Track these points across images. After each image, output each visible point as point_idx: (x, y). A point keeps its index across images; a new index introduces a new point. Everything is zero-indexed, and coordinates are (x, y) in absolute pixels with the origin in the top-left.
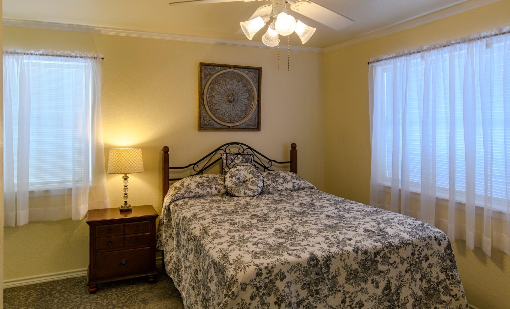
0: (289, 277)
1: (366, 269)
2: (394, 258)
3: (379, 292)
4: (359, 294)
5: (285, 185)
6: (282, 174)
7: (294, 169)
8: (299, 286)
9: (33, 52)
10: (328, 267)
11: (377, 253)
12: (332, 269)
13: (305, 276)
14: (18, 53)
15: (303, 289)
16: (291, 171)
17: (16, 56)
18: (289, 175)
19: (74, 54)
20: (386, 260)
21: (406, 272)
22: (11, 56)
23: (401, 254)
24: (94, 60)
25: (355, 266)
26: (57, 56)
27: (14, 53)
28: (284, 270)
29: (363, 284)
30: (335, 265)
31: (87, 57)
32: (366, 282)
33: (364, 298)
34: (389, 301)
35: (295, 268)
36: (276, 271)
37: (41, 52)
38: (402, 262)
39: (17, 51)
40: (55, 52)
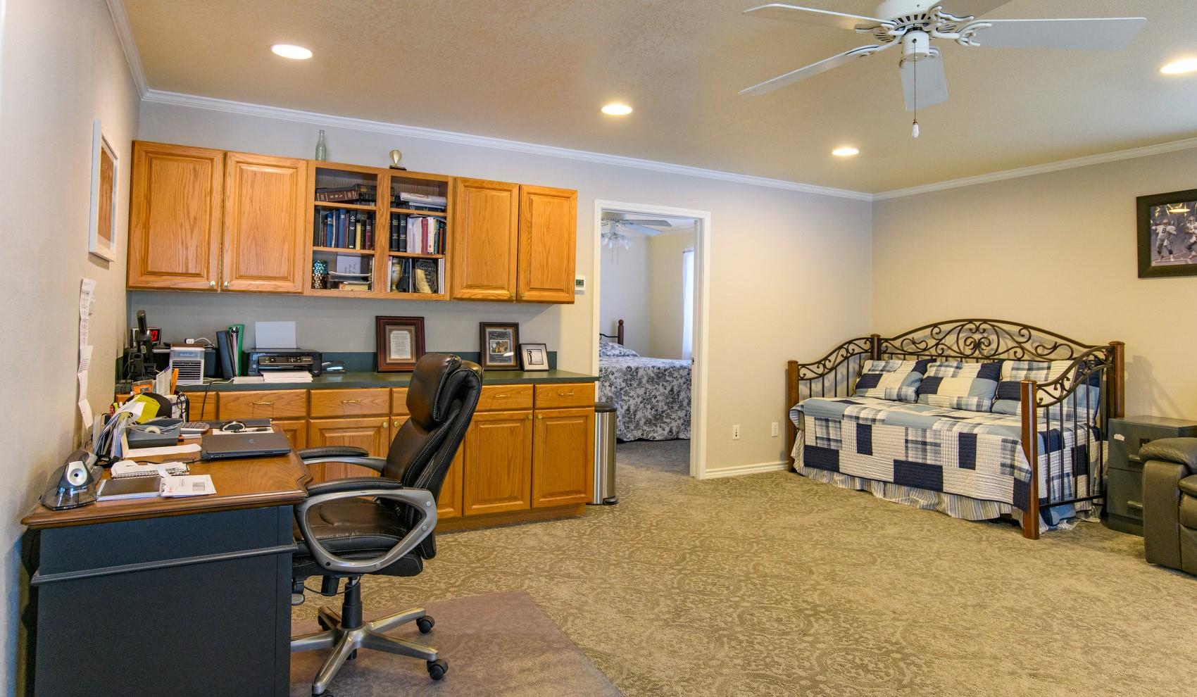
0: (616, 374)
1: (659, 378)
2: (676, 374)
3: (667, 392)
4: (655, 391)
5: (613, 351)
6: (611, 344)
7: (620, 342)
8: (621, 380)
10: (637, 373)
11: (665, 370)
12: (639, 374)
13: (625, 375)
15: (623, 382)
16: (619, 343)
18: (616, 345)
20: (671, 375)
21: (684, 383)
23: (681, 373)
25: (652, 375)
28: (614, 370)
29: (657, 386)
30: (641, 372)
32: (659, 385)
33: (657, 394)
34: (673, 398)
35: (620, 370)
36: (609, 370)
38: (681, 378)
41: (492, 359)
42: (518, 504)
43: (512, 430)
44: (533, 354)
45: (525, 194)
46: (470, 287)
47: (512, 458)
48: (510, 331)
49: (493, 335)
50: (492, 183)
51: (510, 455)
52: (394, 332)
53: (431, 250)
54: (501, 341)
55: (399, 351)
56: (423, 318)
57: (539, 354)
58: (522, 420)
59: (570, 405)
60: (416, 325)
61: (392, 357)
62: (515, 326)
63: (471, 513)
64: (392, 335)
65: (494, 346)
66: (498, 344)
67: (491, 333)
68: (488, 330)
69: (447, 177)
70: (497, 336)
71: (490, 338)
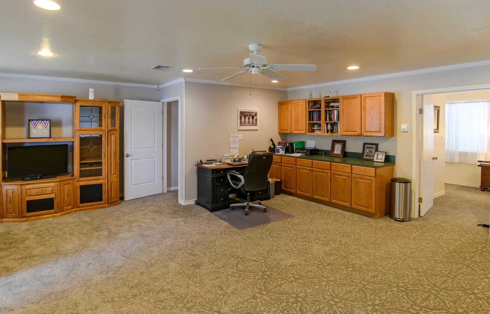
9: (461, 102)
14: (455, 103)
17: (455, 104)
19: (478, 101)
22: (453, 104)
24: (488, 102)
26: (471, 102)
27: (454, 103)
31: (485, 101)
37: (464, 102)
39: (456, 102)
40: (470, 101)
41: (366, 156)
42: (347, 204)
43: (344, 179)
44: (379, 156)
45: (363, 98)
46: (346, 131)
47: (344, 188)
48: (374, 146)
49: (368, 148)
50: (351, 96)
51: (344, 187)
52: (337, 145)
53: (335, 120)
54: (370, 150)
55: (337, 151)
56: (345, 141)
57: (382, 156)
58: (348, 177)
59: (365, 175)
60: (343, 143)
61: (335, 152)
62: (377, 145)
63: (332, 202)
64: (336, 146)
65: (368, 151)
66: (369, 151)
67: (367, 147)
68: (367, 146)
69: (339, 97)
70: (369, 148)
71: (367, 149)
